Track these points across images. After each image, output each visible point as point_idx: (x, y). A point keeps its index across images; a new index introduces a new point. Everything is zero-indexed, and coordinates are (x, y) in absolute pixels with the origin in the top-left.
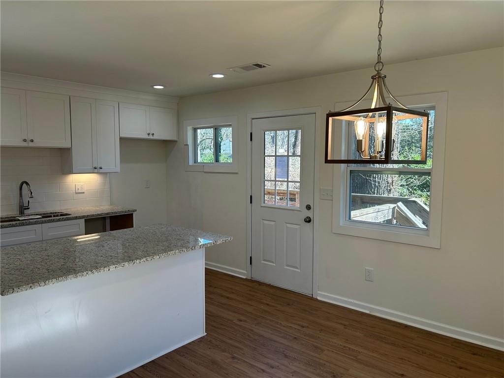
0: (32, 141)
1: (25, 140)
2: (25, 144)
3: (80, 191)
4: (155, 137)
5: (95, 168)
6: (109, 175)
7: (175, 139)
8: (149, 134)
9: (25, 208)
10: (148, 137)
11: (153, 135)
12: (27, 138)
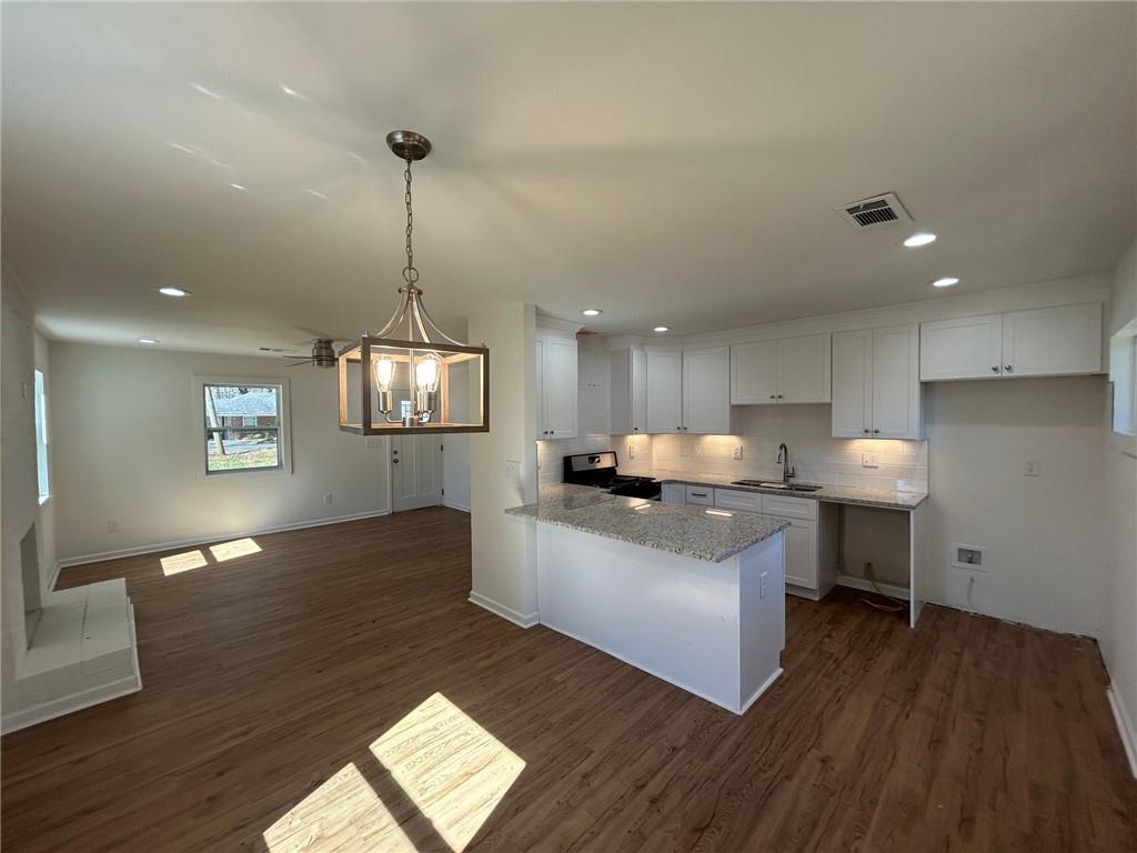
0: (780, 397)
1: (773, 397)
2: (774, 401)
3: (869, 464)
4: (1015, 374)
5: (867, 431)
6: (926, 443)
7: (1096, 370)
8: (995, 369)
9: (788, 476)
10: (993, 375)
11: (1009, 369)
12: (774, 394)
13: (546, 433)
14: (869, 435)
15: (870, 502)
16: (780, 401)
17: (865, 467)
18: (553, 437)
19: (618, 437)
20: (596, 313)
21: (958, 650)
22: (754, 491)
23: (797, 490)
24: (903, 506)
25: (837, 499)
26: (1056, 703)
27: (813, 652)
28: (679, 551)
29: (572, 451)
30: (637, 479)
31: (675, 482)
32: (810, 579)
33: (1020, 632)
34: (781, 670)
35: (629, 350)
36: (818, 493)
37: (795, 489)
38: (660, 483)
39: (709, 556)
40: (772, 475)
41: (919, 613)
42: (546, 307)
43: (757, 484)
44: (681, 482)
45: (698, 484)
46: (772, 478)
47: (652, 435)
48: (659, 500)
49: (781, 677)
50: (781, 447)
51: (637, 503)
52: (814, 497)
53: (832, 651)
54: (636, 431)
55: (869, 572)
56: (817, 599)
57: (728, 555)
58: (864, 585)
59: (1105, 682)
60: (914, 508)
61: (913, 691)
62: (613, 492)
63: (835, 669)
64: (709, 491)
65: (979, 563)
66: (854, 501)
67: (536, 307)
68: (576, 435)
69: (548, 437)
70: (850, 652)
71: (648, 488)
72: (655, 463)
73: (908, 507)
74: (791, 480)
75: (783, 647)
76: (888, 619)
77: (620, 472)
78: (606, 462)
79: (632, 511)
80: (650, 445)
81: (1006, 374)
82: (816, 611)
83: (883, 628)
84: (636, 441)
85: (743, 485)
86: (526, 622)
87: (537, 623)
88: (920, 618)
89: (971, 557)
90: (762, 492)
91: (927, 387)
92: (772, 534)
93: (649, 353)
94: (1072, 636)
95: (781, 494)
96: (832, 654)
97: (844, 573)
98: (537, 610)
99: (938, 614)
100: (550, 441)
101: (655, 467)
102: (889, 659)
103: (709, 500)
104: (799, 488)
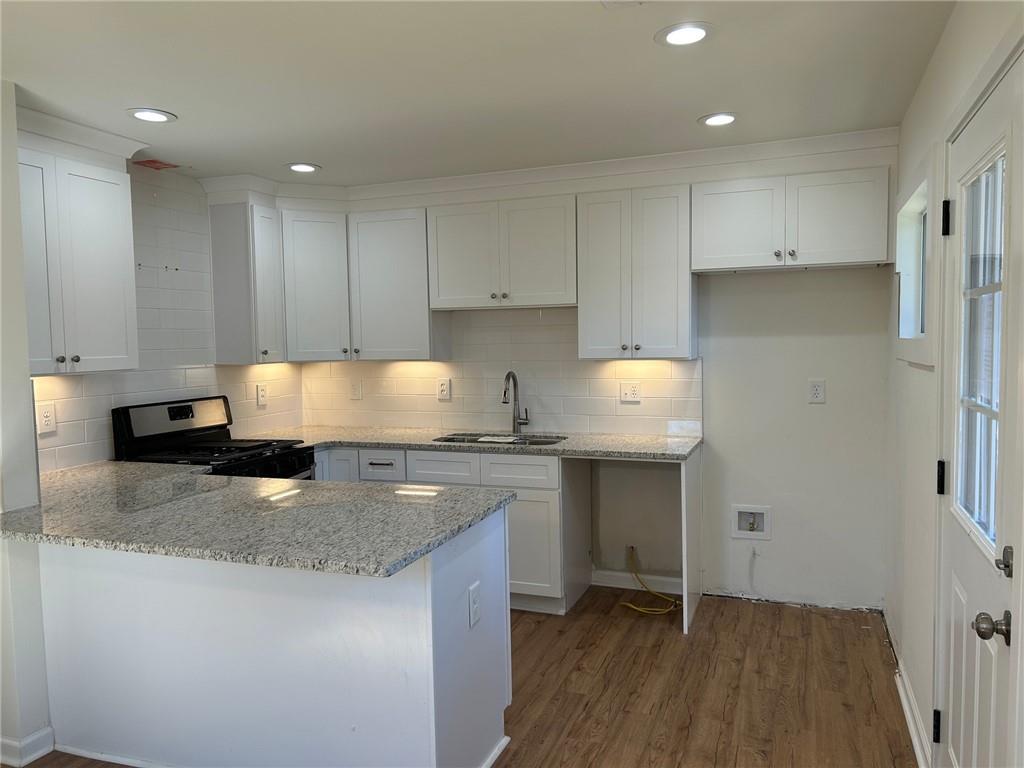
0: (505, 296)
1: (494, 296)
2: (494, 303)
3: (629, 398)
4: (801, 261)
5: (624, 348)
6: (699, 362)
7: (881, 258)
8: (778, 255)
9: (520, 422)
10: (774, 262)
11: (792, 254)
12: (496, 291)
13: (62, 360)
14: (628, 354)
15: (629, 454)
16: (505, 303)
17: (623, 402)
18: (79, 368)
19: (232, 368)
20: (162, 118)
21: (739, 655)
22: (469, 450)
23: (531, 443)
24: (672, 456)
25: (586, 453)
26: (845, 705)
27: (555, 698)
28: (320, 565)
29: (132, 395)
30: (268, 444)
31: (340, 445)
32: (550, 584)
33: (807, 616)
34: (505, 741)
35: (244, 205)
36: (558, 447)
37: (527, 441)
38: (311, 448)
39: (372, 567)
40: (495, 423)
41: (693, 610)
42: (41, 90)
43: (474, 438)
44: (350, 445)
45: (378, 446)
46: (497, 429)
47: (299, 365)
48: (309, 478)
49: (506, 751)
50: (508, 378)
51: (276, 489)
52: (554, 453)
53: (582, 692)
54: (265, 357)
55: (633, 562)
56: (562, 612)
57: (407, 561)
58: (624, 581)
59: (892, 664)
60: (685, 458)
61: (686, 728)
62: (216, 471)
63: (585, 720)
64: (396, 456)
65: (762, 530)
66: (608, 454)
67: (16, 86)
68: (135, 365)
69: (67, 367)
70: (605, 688)
71: (290, 460)
72: (307, 417)
73: (678, 457)
74: (524, 430)
75: (508, 701)
76: (657, 626)
77: (237, 433)
78: (209, 416)
79: (265, 504)
80: (297, 387)
81: (789, 262)
82: (561, 632)
83: (651, 641)
84: (268, 377)
85: (454, 443)
86: (22, 753)
87: (51, 749)
88: (694, 620)
89: (752, 521)
90: (481, 451)
91: (702, 281)
92: (486, 514)
93: (284, 212)
94: (859, 611)
95: (507, 452)
96: (583, 696)
97: (601, 566)
98: (50, 724)
99: (716, 605)
100: (75, 378)
101: (305, 422)
102: (655, 687)
103: (397, 472)
104: (535, 441)
